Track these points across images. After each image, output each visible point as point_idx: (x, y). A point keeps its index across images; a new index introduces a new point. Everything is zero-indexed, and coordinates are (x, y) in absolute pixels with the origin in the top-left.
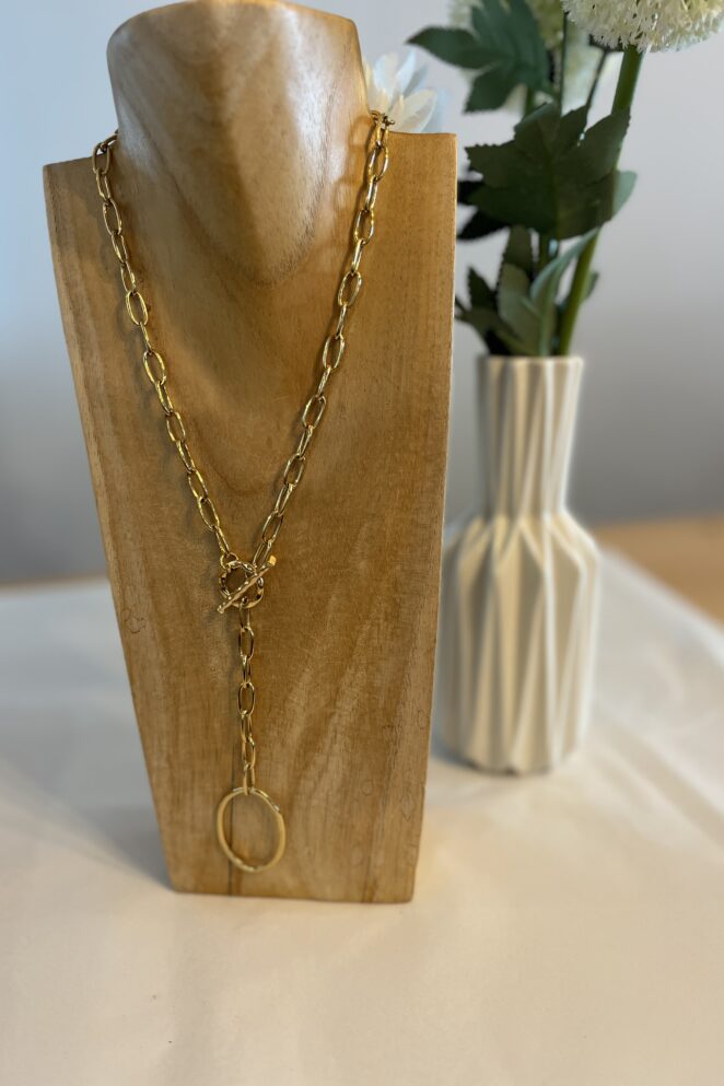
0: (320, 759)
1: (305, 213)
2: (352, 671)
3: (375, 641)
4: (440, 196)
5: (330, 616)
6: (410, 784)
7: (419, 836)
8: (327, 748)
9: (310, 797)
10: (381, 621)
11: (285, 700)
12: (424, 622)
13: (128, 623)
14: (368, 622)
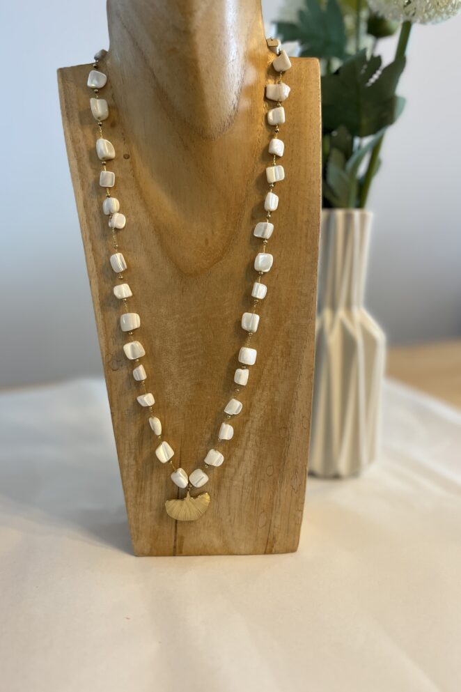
0: (239, 453)
1: (233, 96)
2: (260, 391)
3: (275, 371)
6: (297, 466)
7: (303, 503)
12: (306, 358)
14: (271, 358)
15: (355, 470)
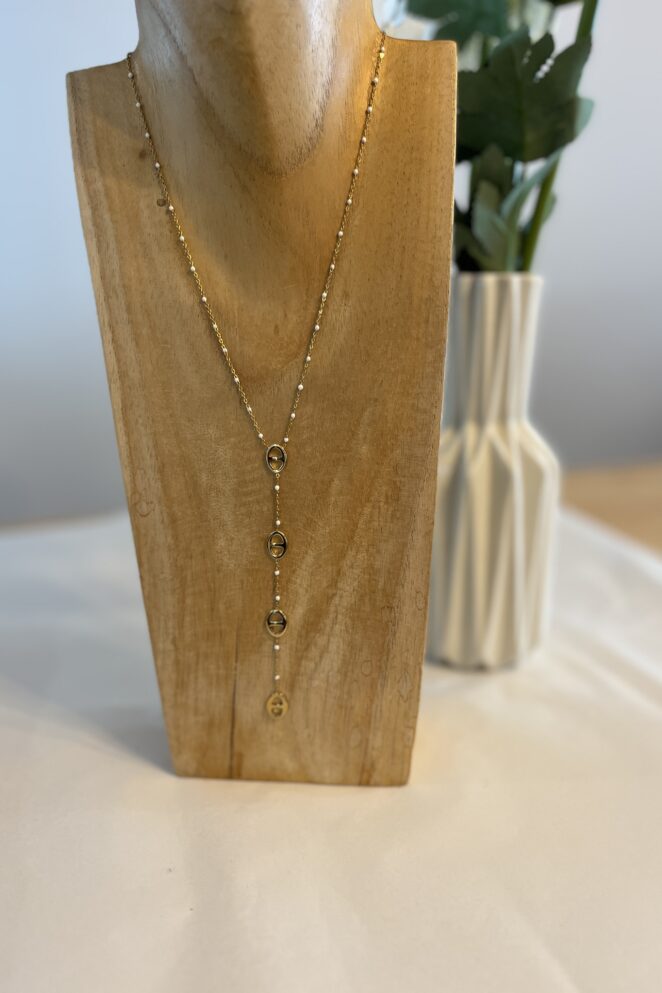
0: (321, 640)
1: (315, 107)
2: (353, 553)
3: (376, 524)
4: (441, 96)
5: (333, 499)
6: (408, 663)
7: (416, 717)
8: (328, 629)
9: (311, 678)
10: (382, 504)
11: (289, 581)
12: (423, 505)
13: (138, 507)
14: (369, 505)
15: (509, 659)
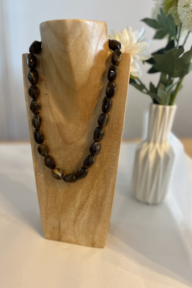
0: (83, 212)
2: (93, 191)
7: (107, 233)
8: (85, 209)
9: (80, 221)
10: (101, 180)
11: (75, 196)
12: (112, 181)
13: (37, 173)
14: (98, 179)
